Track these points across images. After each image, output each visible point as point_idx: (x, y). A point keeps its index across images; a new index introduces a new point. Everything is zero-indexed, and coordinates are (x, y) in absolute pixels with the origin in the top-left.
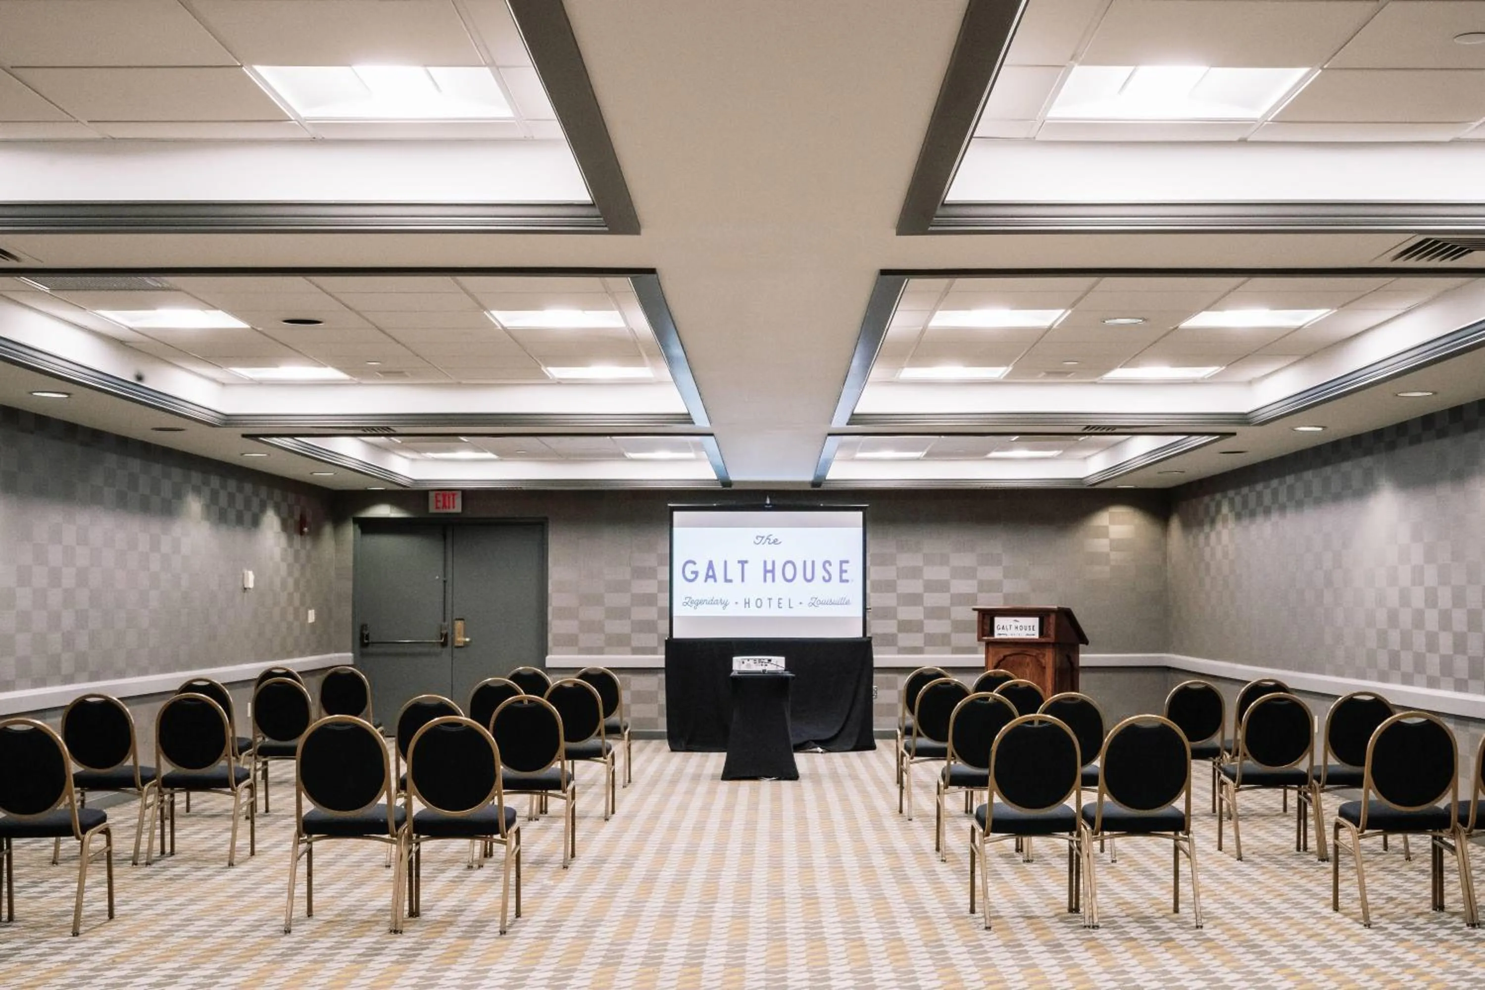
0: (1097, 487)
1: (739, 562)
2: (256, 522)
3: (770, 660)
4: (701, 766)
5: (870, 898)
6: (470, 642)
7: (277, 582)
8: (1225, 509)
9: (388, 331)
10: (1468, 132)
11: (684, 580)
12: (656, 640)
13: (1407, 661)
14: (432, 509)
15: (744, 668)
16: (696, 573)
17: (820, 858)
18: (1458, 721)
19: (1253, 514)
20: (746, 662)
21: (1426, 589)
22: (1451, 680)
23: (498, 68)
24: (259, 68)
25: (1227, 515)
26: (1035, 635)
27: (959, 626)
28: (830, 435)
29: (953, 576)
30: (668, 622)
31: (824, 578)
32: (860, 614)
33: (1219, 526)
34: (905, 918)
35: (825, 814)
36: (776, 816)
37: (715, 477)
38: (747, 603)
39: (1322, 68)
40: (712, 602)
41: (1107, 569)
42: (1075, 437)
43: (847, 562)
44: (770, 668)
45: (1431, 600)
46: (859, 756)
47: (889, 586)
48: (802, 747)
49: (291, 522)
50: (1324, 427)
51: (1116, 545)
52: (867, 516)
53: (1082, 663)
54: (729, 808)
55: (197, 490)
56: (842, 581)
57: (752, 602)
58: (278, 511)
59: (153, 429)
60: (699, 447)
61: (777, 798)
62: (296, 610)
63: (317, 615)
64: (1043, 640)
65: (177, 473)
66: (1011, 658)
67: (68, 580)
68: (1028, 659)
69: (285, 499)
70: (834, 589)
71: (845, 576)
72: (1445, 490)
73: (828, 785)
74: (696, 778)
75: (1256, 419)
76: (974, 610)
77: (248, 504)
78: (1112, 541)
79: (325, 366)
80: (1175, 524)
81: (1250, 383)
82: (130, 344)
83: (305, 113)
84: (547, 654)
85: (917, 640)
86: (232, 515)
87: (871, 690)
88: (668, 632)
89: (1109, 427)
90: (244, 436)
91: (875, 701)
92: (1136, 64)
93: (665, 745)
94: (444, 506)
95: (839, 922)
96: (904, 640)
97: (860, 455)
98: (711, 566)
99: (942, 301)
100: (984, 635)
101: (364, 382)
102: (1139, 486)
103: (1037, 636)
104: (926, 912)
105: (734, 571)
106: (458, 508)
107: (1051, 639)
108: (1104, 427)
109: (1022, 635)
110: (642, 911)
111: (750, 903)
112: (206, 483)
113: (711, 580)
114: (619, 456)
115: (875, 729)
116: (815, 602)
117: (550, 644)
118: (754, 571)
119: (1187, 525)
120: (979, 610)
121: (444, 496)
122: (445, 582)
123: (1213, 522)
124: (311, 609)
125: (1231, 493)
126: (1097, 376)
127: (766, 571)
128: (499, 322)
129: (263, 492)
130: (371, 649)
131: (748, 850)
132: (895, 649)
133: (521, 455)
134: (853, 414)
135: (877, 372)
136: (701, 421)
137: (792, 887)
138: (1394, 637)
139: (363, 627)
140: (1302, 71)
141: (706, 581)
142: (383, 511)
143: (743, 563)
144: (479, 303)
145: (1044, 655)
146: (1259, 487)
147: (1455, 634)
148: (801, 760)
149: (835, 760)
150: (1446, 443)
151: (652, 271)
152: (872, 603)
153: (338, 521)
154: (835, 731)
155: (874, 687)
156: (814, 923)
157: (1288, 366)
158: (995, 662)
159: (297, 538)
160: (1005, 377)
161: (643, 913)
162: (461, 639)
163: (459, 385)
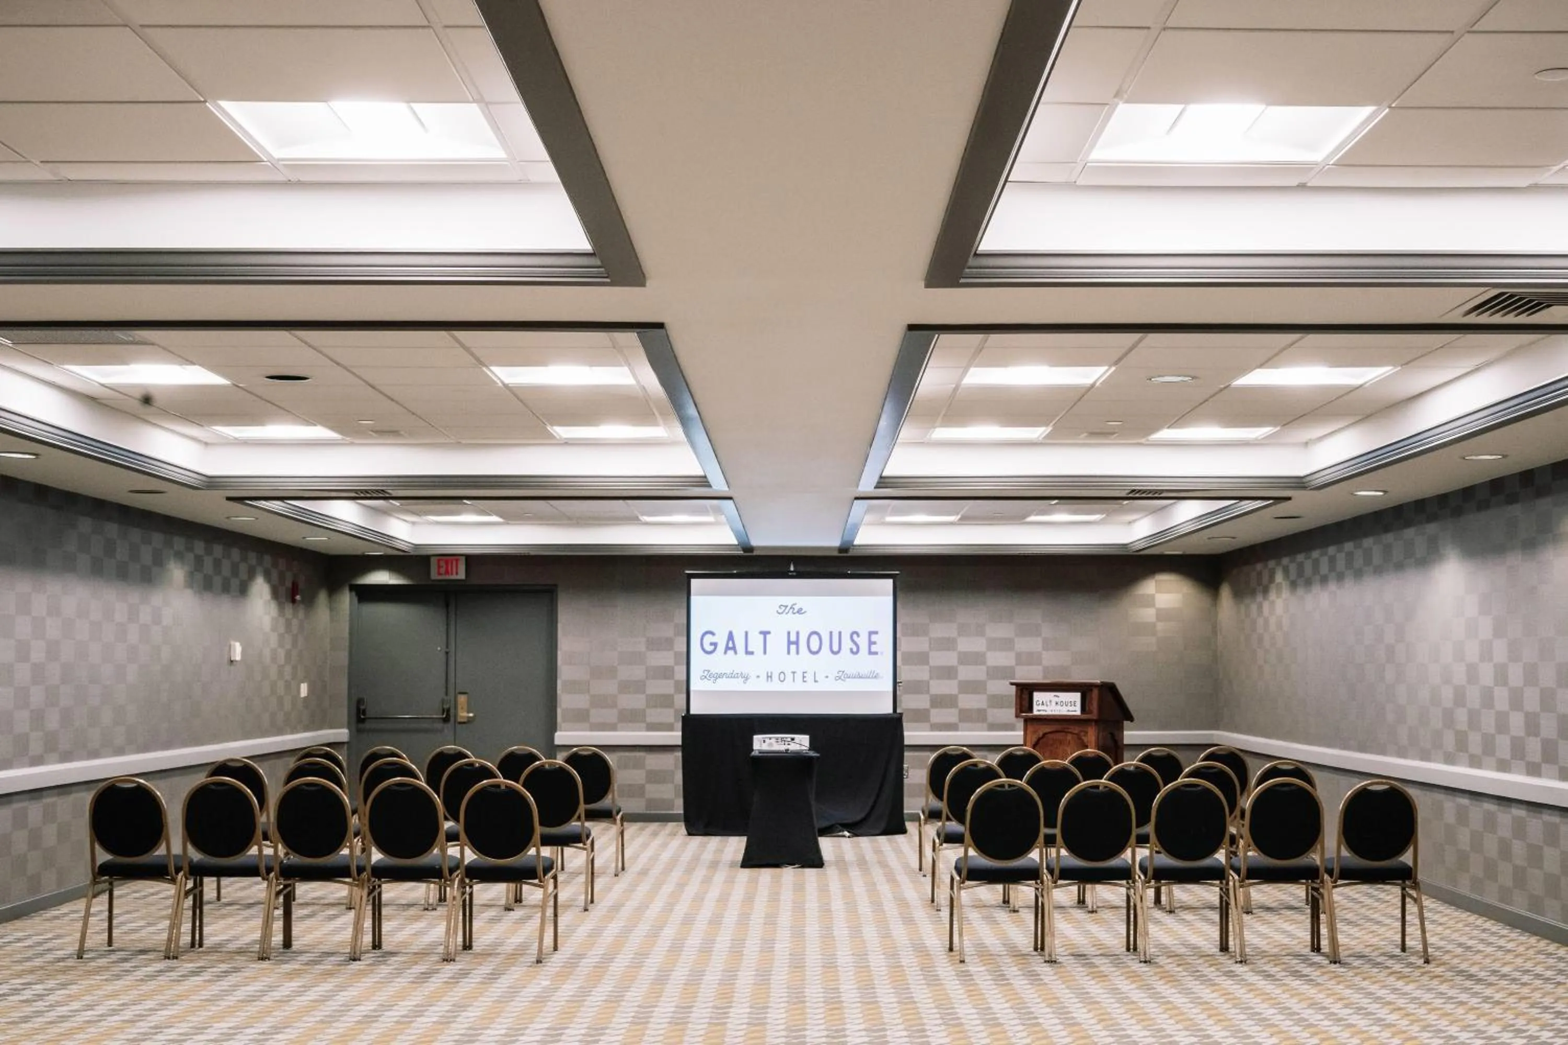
0: (1142, 553)
1: (761, 633)
2: (243, 590)
3: (793, 739)
4: (720, 851)
5: (898, 1002)
6: (475, 716)
7: (267, 653)
8: (1279, 577)
9: (378, 387)
10: (1546, 178)
11: (702, 652)
12: (672, 716)
13: (1475, 742)
14: (434, 576)
15: (765, 747)
16: (715, 645)
17: (844, 957)
18: (1531, 808)
19: (1308, 583)
20: (768, 741)
21: (1495, 666)
22: (1523, 763)
23: (487, 104)
24: (224, 104)
25: (1281, 583)
26: (1076, 711)
27: (996, 701)
28: (857, 498)
29: (989, 648)
30: (684, 696)
31: (851, 650)
32: (891, 689)
33: (1272, 595)
34: (936, 1025)
35: (851, 907)
36: (799, 908)
37: (736, 543)
38: (769, 677)
39: (1390, 107)
40: (732, 676)
41: (1153, 640)
42: (1120, 501)
43: (876, 633)
44: (793, 747)
45: (1501, 676)
46: (889, 840)
47: (922, 658)
48: (827, 831)
49: (282, 590)
50: (1385, 492)
51: (1163, 615)
52: (898, 583)
53: (1126, 741)
54: (749, 899)
55: (179, 556)
56: (870, 653)
57: (775, 677)
58: (268, 577)
59: (132, 491)
60: (718, 511)
61: (799, 888)
62: (288, 685)
63: (311, 690)
64: (1085, 717)
65: (158, 538)
66: (1050, 736)
67: (38, 654)
68: (1069, 737)
69: (275, 565)
70: (863, 662)
71: (874, 648)
72: (1514, 559)
73: (855, 873)
74: (714, 865)
75: (1313, 483)
76: (1012, 684)
77: (235, 572)
78: (1158, 610)
79: (315, 425)
80: (1226, 592)
81: (1306, 444)
82: (104, 402)
83: (278, 153)
84: (556, 731)
85: (950, 715)
86: (217, 581)
87: (902, 769)
88: (685, 707)
89: (1156, 491)
90: (229, 499)
91: (906, 781)
92: (1186, 101)
93: (683, 830)
94: (447, 572)
95: (865, 1030)
96: (937, 715)
97: (889, 519)
98: (731, 637)
99: (976, 358)
100: (1022, 711)
101: (357, 441)
102: (1188, 552)
103: (1078, 713)
104: (958, 1018)
105: (756, 643)
106: (462, 575)
107: (1094, 716)
108: (1150, 491)
109: (1063, 711)
110: (651, 1017)
111: (768, 1007)
112: (190, 549)
113: (731, 652)
114: (633, 520)
115: (905, 811)
116: (842, 676)
117: (559, 719)
118: (777, 642)
119: (1238, 594)
120: (1017, 685)
121: (447, 562)
122: (447, 653)
123: (1266, 591)
124: (303, 682)
125: (1285, 561)
126: (1143, 437)
127: (790, 643)
128: (499, 379)
129: (252, 557)
130: (367, 725)
131: (768, 946)
132: (927, 725)
133: (529, 519)
134: (881, 477)
135: (906, 432)
136: (719, 485)
137: (814, 992)
138: (1461, 716)
139: (360, 702)
140: (1367, 110)
141: (725, 653)
142: (381, 577)
143: (765, 634)
144: (478, 359)
145: (1086, 733)
146: (1315, 554)
147: (1527, 715)
148: (826, 845)
149: (862, 845)
150: (1516, 510)
151: (660, 326)
152: (903, 676)
153: (333, 589)
154: (862, 815)
155: (905, 766)
156: (837, 1031)
157: (1348, 427)
158: (1034, 740)
159: (289, 609)
160: (1045, 438)
161: (652, 1020)
162: (463, 714)
163: (459, 445)
